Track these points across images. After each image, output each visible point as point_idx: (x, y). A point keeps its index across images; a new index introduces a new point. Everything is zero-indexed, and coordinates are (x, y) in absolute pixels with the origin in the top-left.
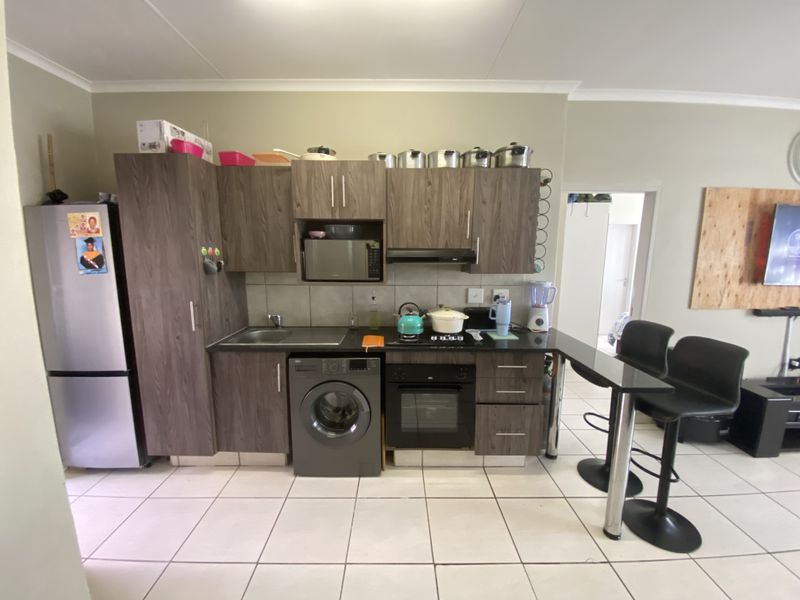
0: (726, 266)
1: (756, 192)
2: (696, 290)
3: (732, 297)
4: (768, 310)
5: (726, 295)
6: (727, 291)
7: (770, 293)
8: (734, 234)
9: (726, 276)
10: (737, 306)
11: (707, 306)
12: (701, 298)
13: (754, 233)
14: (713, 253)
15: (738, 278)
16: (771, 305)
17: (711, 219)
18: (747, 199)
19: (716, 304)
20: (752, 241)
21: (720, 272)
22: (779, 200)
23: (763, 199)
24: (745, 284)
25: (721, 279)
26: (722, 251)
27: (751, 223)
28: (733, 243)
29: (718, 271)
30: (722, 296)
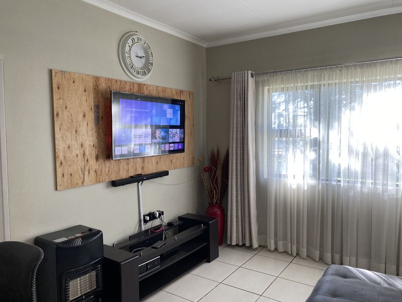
0: (82, 145)
1: (97, 79)
2: (59, 171)
3: (92, 172)
4: (122, 180)
5: (87, 173)
6: (87, 169)
7: (121, 166)
8: (84, 116)
9: (84, 155)
10: (98, 181)
11: (73, 186)
12: (66, 179)
13: (100, 116)
14: (69, 135)
15: (94, 156)
16: (124, 175)
17: (61, 101)
18: (91, 85)
19: (80, 182)
20: (101, 123)
21: (78, 152)
22: (115, 88)
23: (103, 86)
24: (101, 161)
25: (80, 157)
26: (76, 131)
27: (97, 107)
28: (85, 124)
29: (76, 150)
30: (84, 174)
